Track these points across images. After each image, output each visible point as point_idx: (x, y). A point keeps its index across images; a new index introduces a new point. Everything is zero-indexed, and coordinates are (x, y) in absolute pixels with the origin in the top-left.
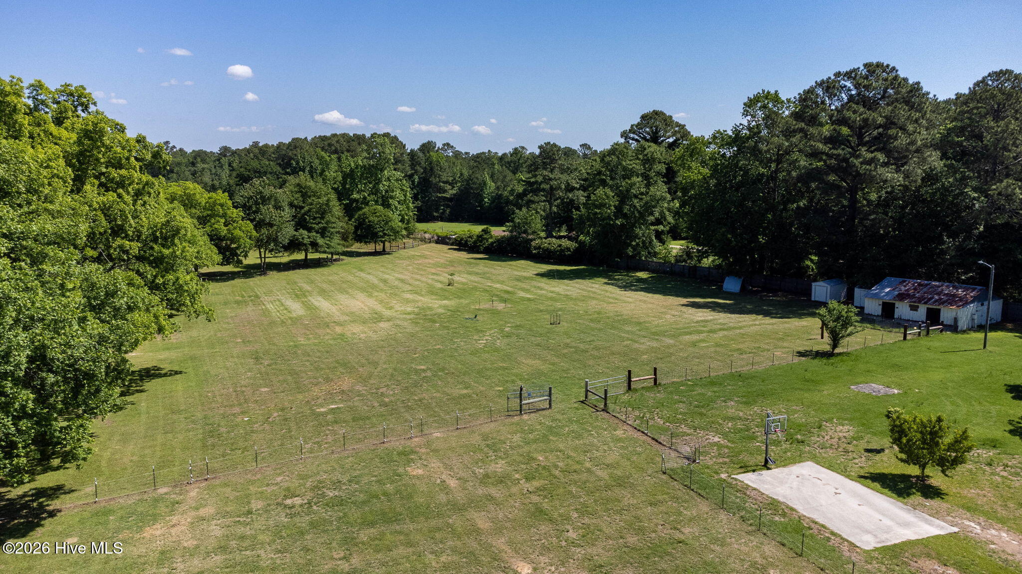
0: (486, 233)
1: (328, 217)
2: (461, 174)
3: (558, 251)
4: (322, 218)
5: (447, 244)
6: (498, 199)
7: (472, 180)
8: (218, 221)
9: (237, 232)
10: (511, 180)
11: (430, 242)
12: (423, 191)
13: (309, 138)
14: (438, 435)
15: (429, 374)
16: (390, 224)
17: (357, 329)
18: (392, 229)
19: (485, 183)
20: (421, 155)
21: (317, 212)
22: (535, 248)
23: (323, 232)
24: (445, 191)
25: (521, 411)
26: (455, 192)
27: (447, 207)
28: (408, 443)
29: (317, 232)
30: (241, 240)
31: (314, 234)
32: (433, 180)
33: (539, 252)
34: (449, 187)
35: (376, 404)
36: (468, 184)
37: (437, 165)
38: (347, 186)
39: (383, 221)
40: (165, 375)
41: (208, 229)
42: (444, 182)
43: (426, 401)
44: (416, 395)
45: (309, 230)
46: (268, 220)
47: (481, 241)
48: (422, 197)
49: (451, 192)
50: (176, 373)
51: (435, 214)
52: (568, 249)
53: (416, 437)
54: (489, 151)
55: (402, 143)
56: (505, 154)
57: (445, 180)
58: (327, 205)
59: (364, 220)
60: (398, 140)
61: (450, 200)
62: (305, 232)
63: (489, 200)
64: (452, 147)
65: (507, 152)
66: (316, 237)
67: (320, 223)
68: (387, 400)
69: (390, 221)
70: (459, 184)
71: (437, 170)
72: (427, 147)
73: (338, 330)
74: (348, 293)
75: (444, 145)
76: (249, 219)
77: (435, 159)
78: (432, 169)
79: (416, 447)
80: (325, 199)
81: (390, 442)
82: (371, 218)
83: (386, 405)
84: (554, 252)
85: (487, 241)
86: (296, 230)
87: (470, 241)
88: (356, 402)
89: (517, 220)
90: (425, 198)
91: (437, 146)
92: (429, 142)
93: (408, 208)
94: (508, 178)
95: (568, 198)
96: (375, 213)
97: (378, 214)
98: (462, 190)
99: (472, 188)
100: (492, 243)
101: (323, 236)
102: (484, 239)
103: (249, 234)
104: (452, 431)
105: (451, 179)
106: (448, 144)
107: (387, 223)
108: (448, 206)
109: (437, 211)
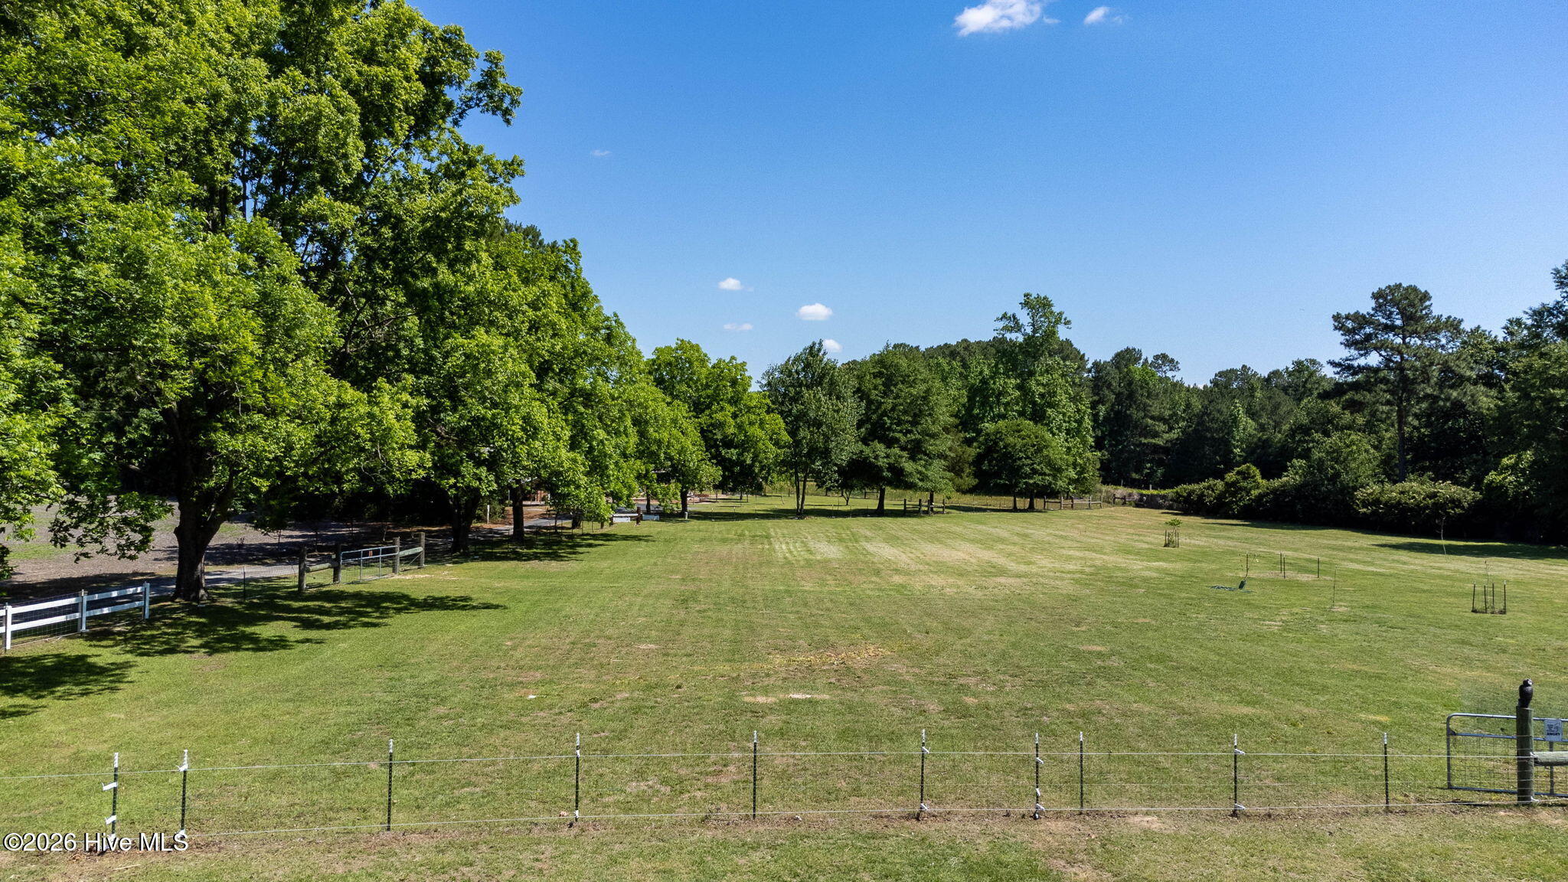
0: (1245, 479)
1: (926, 422)
2: (1188, 406)
3: (1427, 507)
4: (915, 423)
5: (1158, 507)
6: (1263, 448)
7: (1209, 415)
8: (722, 409)
9: (755, 431)
10: (1289, 412)
11: (1124, 504)
12: (1113, 434)
13: (922, 349)
14: (1154, 823)
15: (1115, 662)
16: (1045, 452)
17: (937, 581)
18: (1050, 463)
19: (1235, 421)
20: (1114, 373)
21: (905, 412)
22: (1365, 504)
23: (915, 450)
24: (1156, 435)
25: (1523, 792)
26: (1176, 436)
27: (1158, 466)
28: (1021, 833)
29: (903, 449)
30: (760, 444)
31: (897, 451)
32: (1135, 414)
33: (1374, 513)
34: (1162, 427)
35: (933, 706)
36: (1201, 423)
37: (1142, 388)
38: (976, 411)
39: (1034, 446)
40: (474, 608)
41: (704, 419)
42: (1153, 418)
43: (1102, 720)
44: (1070, 701)
45: (890, 443)
46: (812, 415)
47: (1234, 495)
48: (1111, 445)
49: (1166, 436)
50: (497, 607)
51: (1135, 476)
52: (1455, 502)
53: (1058, 815)
54: (1244, 366)
55: (1079, 352)
56: (1275, 374)
57: (1156, 414)
58: (925, 398)
59: (996, 443)
60: (1072, 345)
61: (1165, 450)
62: (880, 448)
63: (1242, 450)
64: (1172, 360)
65: (1281, 368)
66: (901, 457)
67: (910, 432)
68: (970, 701)
69: (1046, 447)
70: (1182, 424)
71: (1141, 397)
72: (1127, 357)
73: (897, 579)
74: (941, 542)
75: (1157, 357)
76: (781, 413)
77: (1137, 377)
78: (1131, 395)
79: (1050, 853)
80: (924, 387)
81: (947, 817)
82: (1011, 440)
83: (964, 713)
84: (1418, 509)
85: (1248, 493)
86: (865, 441)
87: (1209, 496)
88: (877, 696)
89: (1316, 454)
90: (1116, 446)
91: (1143, 357)
92: (1128, 350)
93: (1084, 442)
94: (1284, 409)
95: (1447, 399)
96: (1019, 431)
97: (1023, 433)
98: (1189, 434)
99: (1208, 429)
100: (1260, 497)
101: (913, 458)
102: (1241, 489)
103: (775, 437)
104: (1212, 819)
105: (1167, 413)
106: (1164, 357)
107: (1039, 450)
108: (1160, 463)
109: (1138, 470)
